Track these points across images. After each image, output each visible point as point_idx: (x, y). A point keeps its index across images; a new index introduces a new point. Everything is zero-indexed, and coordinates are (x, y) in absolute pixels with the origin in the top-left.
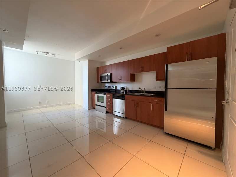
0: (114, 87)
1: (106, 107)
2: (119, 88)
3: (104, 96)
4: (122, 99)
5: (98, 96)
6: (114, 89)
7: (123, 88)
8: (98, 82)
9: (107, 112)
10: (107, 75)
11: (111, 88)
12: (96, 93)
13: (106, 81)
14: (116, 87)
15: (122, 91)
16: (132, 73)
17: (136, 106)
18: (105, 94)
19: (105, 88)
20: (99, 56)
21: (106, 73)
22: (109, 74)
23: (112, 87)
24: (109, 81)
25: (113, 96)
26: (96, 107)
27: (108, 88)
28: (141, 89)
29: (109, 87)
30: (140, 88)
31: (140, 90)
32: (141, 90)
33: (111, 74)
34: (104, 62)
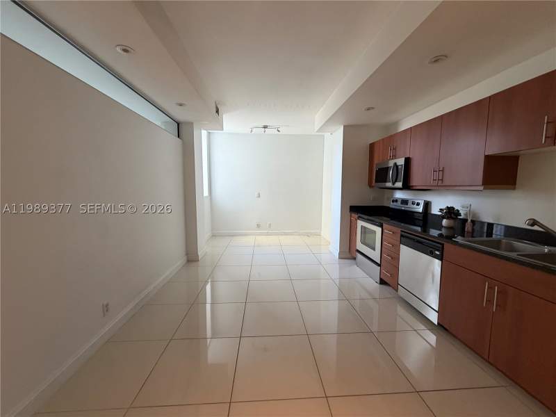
0: (418, 204)
1: (379, 265)
2: (435, 210)
3: (378, 230)
4: (432, 254)
5: (364, 229)
6: (420, 209)
7: (451, 213)
8: (370, 185)
9: (382, 282)
10: (395, 164)
11: (410, 204)
12: (359, 218)
13: (389, 184)
14: (427, 205)
15: (445, 222)
17: (490, 301)
18: (381, 226)
19: (392, 205)
20: (368, 109)
21: (395, 157)
22: (401, 162)
23: (413, 203)
24: (399, 184)
25: (402, 236)
27: (398, 206)
28: (541, 226)
29: (405, 202)
30: (534, 223)
31: (536, 228)
32: (542, 230)
33: (408, 161)
34: (396, 124)
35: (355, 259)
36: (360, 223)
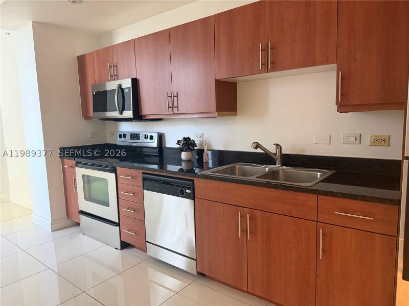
0: (152, 138)
1: (118, 224)
2: (171, 143)
3: (110, 177)
4: (182, 194)
5: (87, 180)
6: (154, 143)
7: (188, 144)
8: (86, 116)
9: (124, 245)
10: (120, 86)
11: (142, 139)
12: (77, 164)
13: (116, 114)
14: (161, 137)
15: (184, 155)
16: (223, 75)
17: (244, 231)
18: (114, 170)
19: (119, 142)
21: (116, 77)
22: (127, 84)
23: (146, 137)
24: (129, 114)
25: (144, 179)
26: (84, 219)
27: (127, 141)
28: (262, 148)
29: (135, 136)
30: (257, 146)
31: (259, 150)
32: (263, 151)
33: (135, 82)
35: (78, 224)
36: (80, 172)
